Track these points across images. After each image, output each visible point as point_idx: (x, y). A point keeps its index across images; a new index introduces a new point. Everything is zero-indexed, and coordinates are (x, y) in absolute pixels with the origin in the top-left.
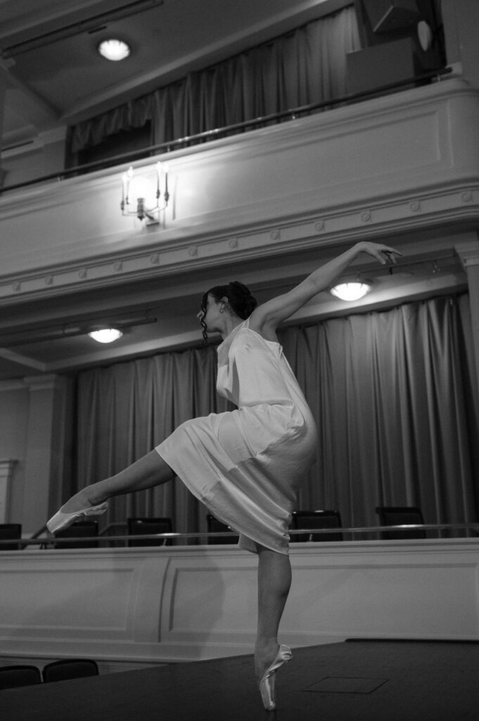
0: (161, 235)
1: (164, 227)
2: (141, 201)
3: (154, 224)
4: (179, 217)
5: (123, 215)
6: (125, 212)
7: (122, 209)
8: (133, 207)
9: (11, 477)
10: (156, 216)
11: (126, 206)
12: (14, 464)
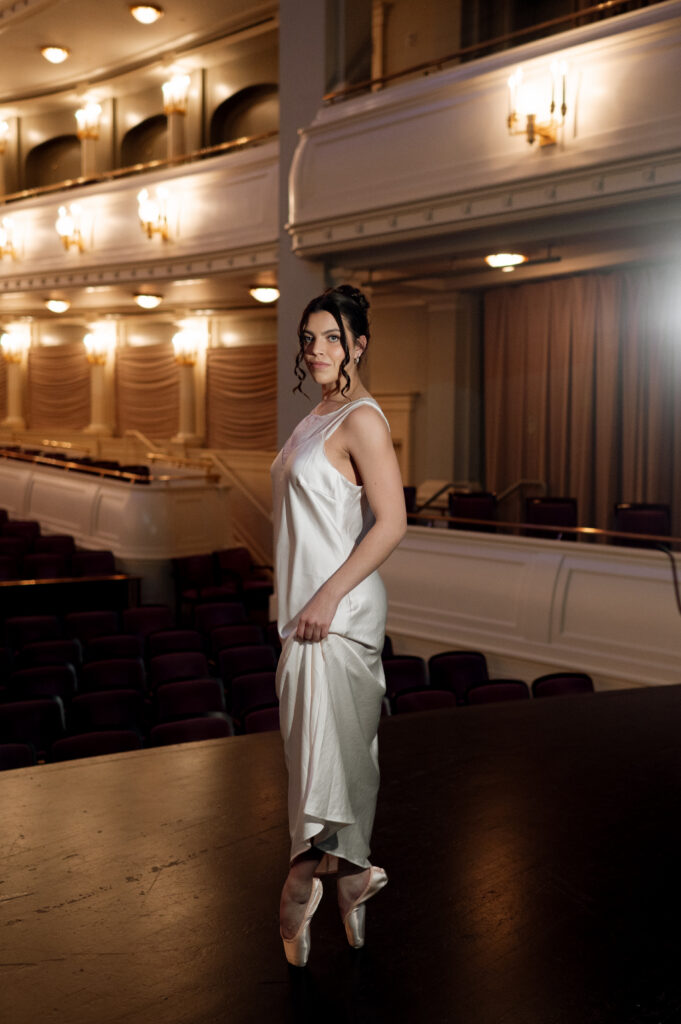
0: (561, 160)
1: (563, 148)
2: (531, 118)
3: (549, 145)
4: (582, 136)
5: (511, 134)
6: (513, 130)
7: (510, 126)
8: (521, 124)
9: (413, 412)
10: (552, 134)
11: (513, 124)
12: (416, 398)
